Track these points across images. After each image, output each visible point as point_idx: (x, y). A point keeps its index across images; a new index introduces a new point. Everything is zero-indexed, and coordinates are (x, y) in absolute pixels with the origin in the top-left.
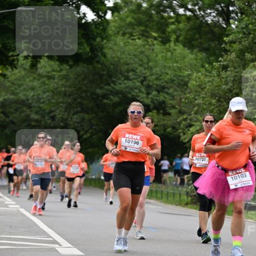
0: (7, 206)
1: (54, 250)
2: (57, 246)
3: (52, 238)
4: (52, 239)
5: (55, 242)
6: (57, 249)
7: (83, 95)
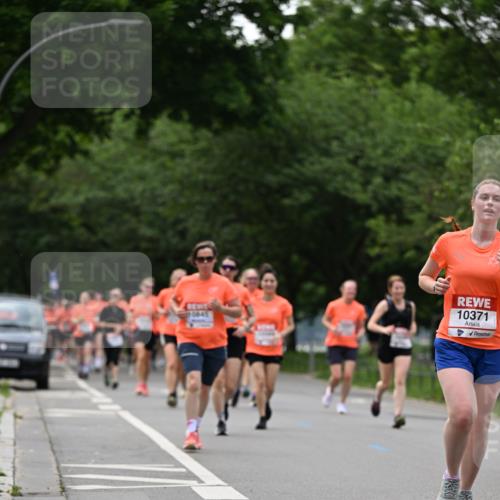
0: (95, 407)
1: (189, 490)
2: (195, 482)
3: (184, 467)
4: (184, 470)
5: (190, 476)
6: (194, 489)
7: (241, 188)
